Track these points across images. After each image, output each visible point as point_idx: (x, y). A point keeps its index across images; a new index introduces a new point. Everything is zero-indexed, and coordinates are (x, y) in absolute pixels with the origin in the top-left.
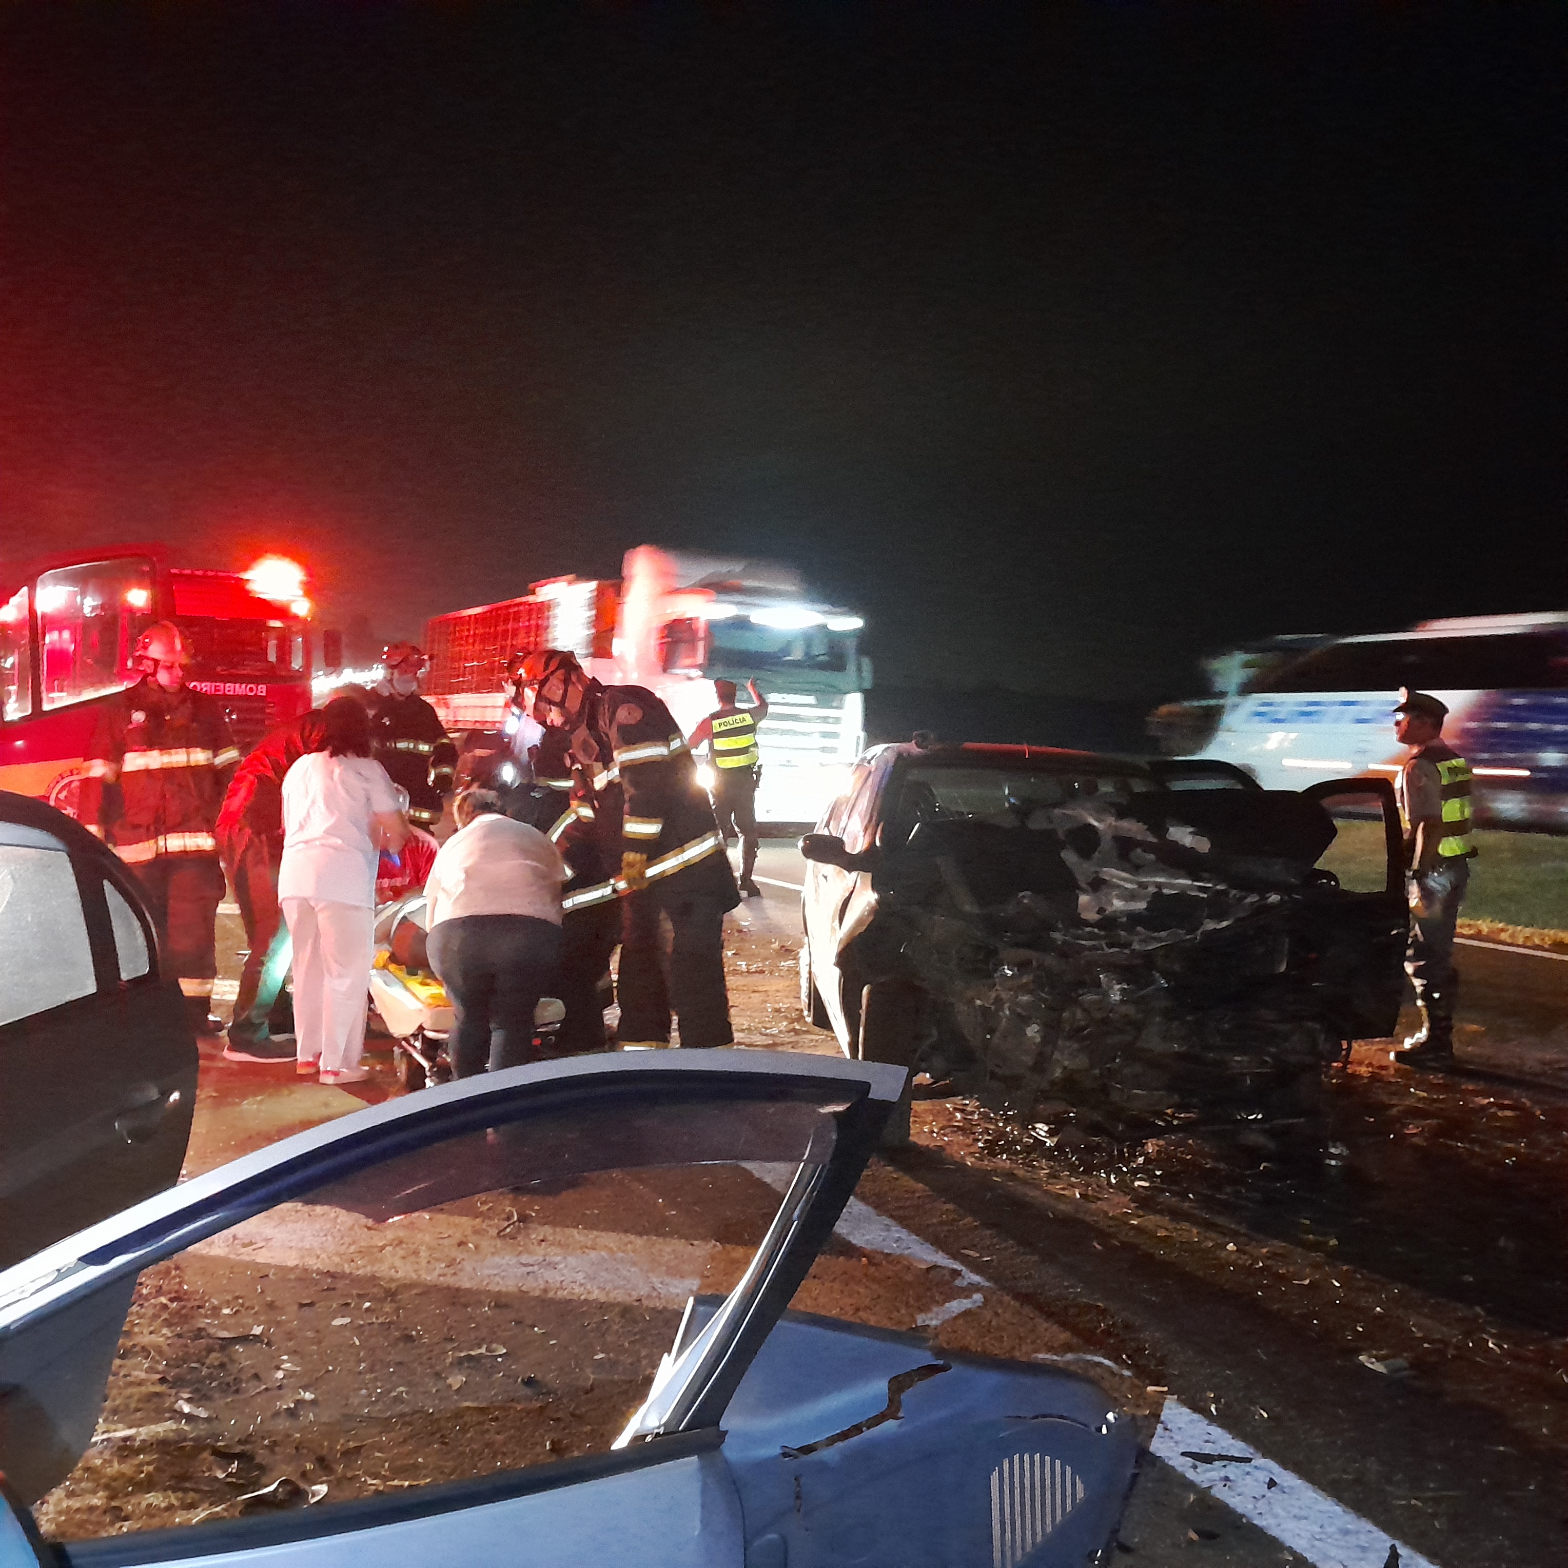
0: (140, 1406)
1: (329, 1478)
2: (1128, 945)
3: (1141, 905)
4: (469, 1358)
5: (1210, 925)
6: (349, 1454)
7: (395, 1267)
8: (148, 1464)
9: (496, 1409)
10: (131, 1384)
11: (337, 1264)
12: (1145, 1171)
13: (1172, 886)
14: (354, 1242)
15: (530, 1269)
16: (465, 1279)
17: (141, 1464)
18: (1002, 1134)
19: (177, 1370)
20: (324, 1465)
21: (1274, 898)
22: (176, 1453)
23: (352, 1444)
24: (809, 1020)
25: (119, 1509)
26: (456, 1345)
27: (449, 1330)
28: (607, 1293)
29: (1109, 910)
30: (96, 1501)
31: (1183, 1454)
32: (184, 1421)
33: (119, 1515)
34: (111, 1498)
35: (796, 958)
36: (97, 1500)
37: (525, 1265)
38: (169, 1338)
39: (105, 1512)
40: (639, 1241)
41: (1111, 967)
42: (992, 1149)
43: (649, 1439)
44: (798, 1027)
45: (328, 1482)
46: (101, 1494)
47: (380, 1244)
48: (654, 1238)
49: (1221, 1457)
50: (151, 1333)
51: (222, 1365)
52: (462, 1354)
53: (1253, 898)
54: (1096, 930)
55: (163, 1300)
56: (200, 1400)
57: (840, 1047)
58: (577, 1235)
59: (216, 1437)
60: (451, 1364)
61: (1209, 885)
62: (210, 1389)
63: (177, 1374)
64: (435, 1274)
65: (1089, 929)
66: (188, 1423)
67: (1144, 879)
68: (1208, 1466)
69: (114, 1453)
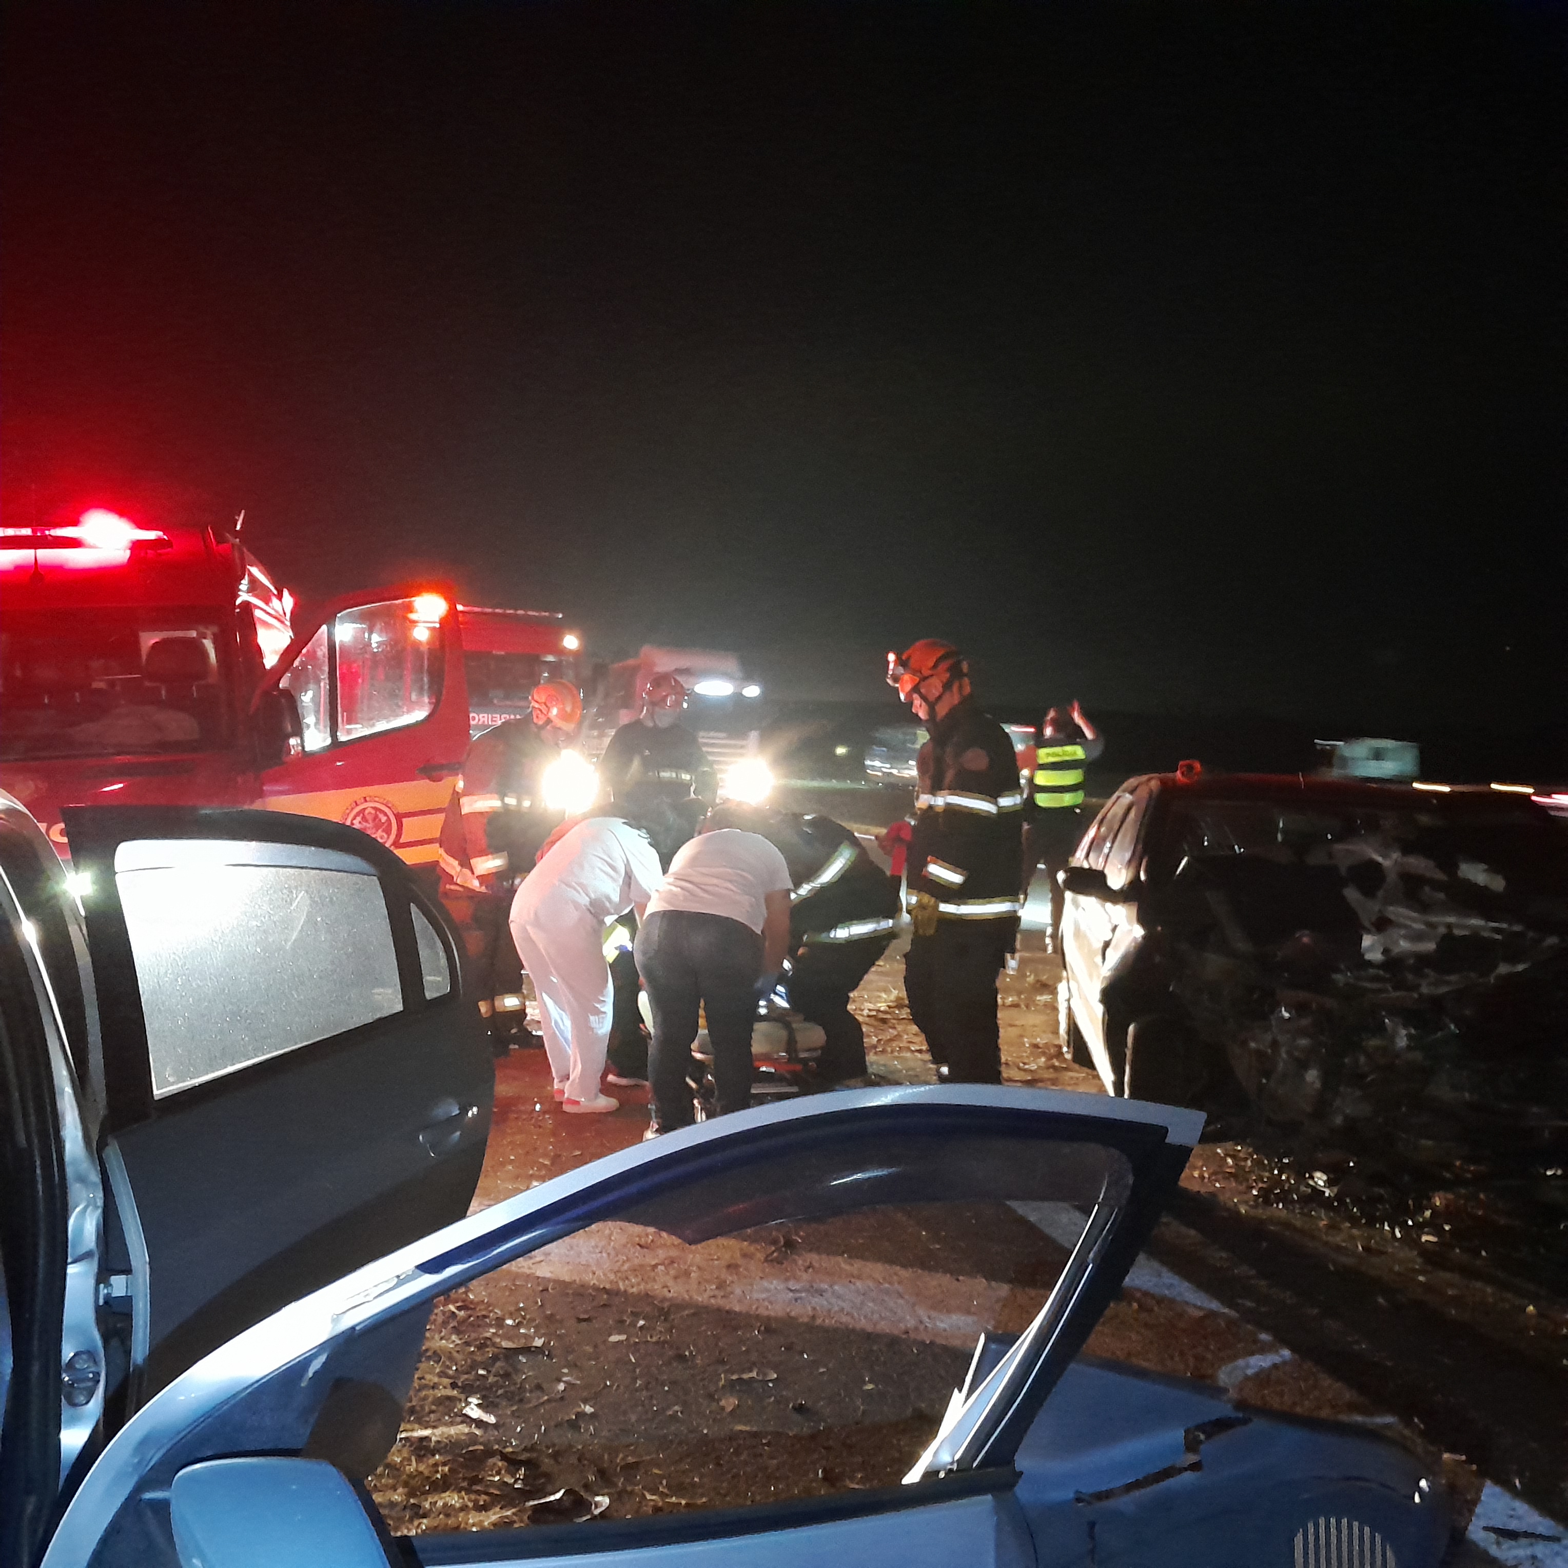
0: (434, 1407)
1: (610, 1491)
2: (1416, 987)
4: (741, 1381)
5: (1503, 969)
6: (630, 1469)
7: (667, 1287)
8: (444, 1464)
9: (769, 1433)
10: (425, 1387)
11: (611, 1282)
12: (1433, 1225)
13: (1464, 927)
14: (628, 1260)
15: (798, 1295)
16: (736, 1302)
17: (436, 1465)
18: (1278, 1182)
19: (466, 1376)
20: (605, 1479)
22: (468, 1456)
23: (630, 1459)
24: (1068, 1056)
25: (417, 1507)
26: (728, 1367)
27: (720, 1353)
28: (875, 1325)
29: (1396, 950)
30: (396, 1498)
31: (1486, 1529)
32: (473, 1426)
33: (418, 1513)
34: (411, 1494)
35: (1054, 992)
37: (792, 1291)
38: (457, 1345)
39: (405, 1507)
40: (905, 1273)
42: (1266, 1197)
43: (942, 1475)
44: (1057, 1064)
45: (609, 1495)
46: (400, 1490)
47: (653, 1263)
48: (920, 1271)
49: (1527, 1535)
50: (442, 1339)
51: (507, 1376)
52: (734, 1378)
54: (1381, 972)
55: (452, 1308)
56: (487, 1407)
57: (1103, 1085)
58: (842, 1263)
59: (502, 1442)
60: (723, 1386)
61: (1505, 926)
62: (498, 1397)
63: (467, 1379)
64: (706, 1296)
65: (1371, 971)
66: (477, 1427)
67: (1434, 919)
68: (1513, 1543)
69: (412, 1452)
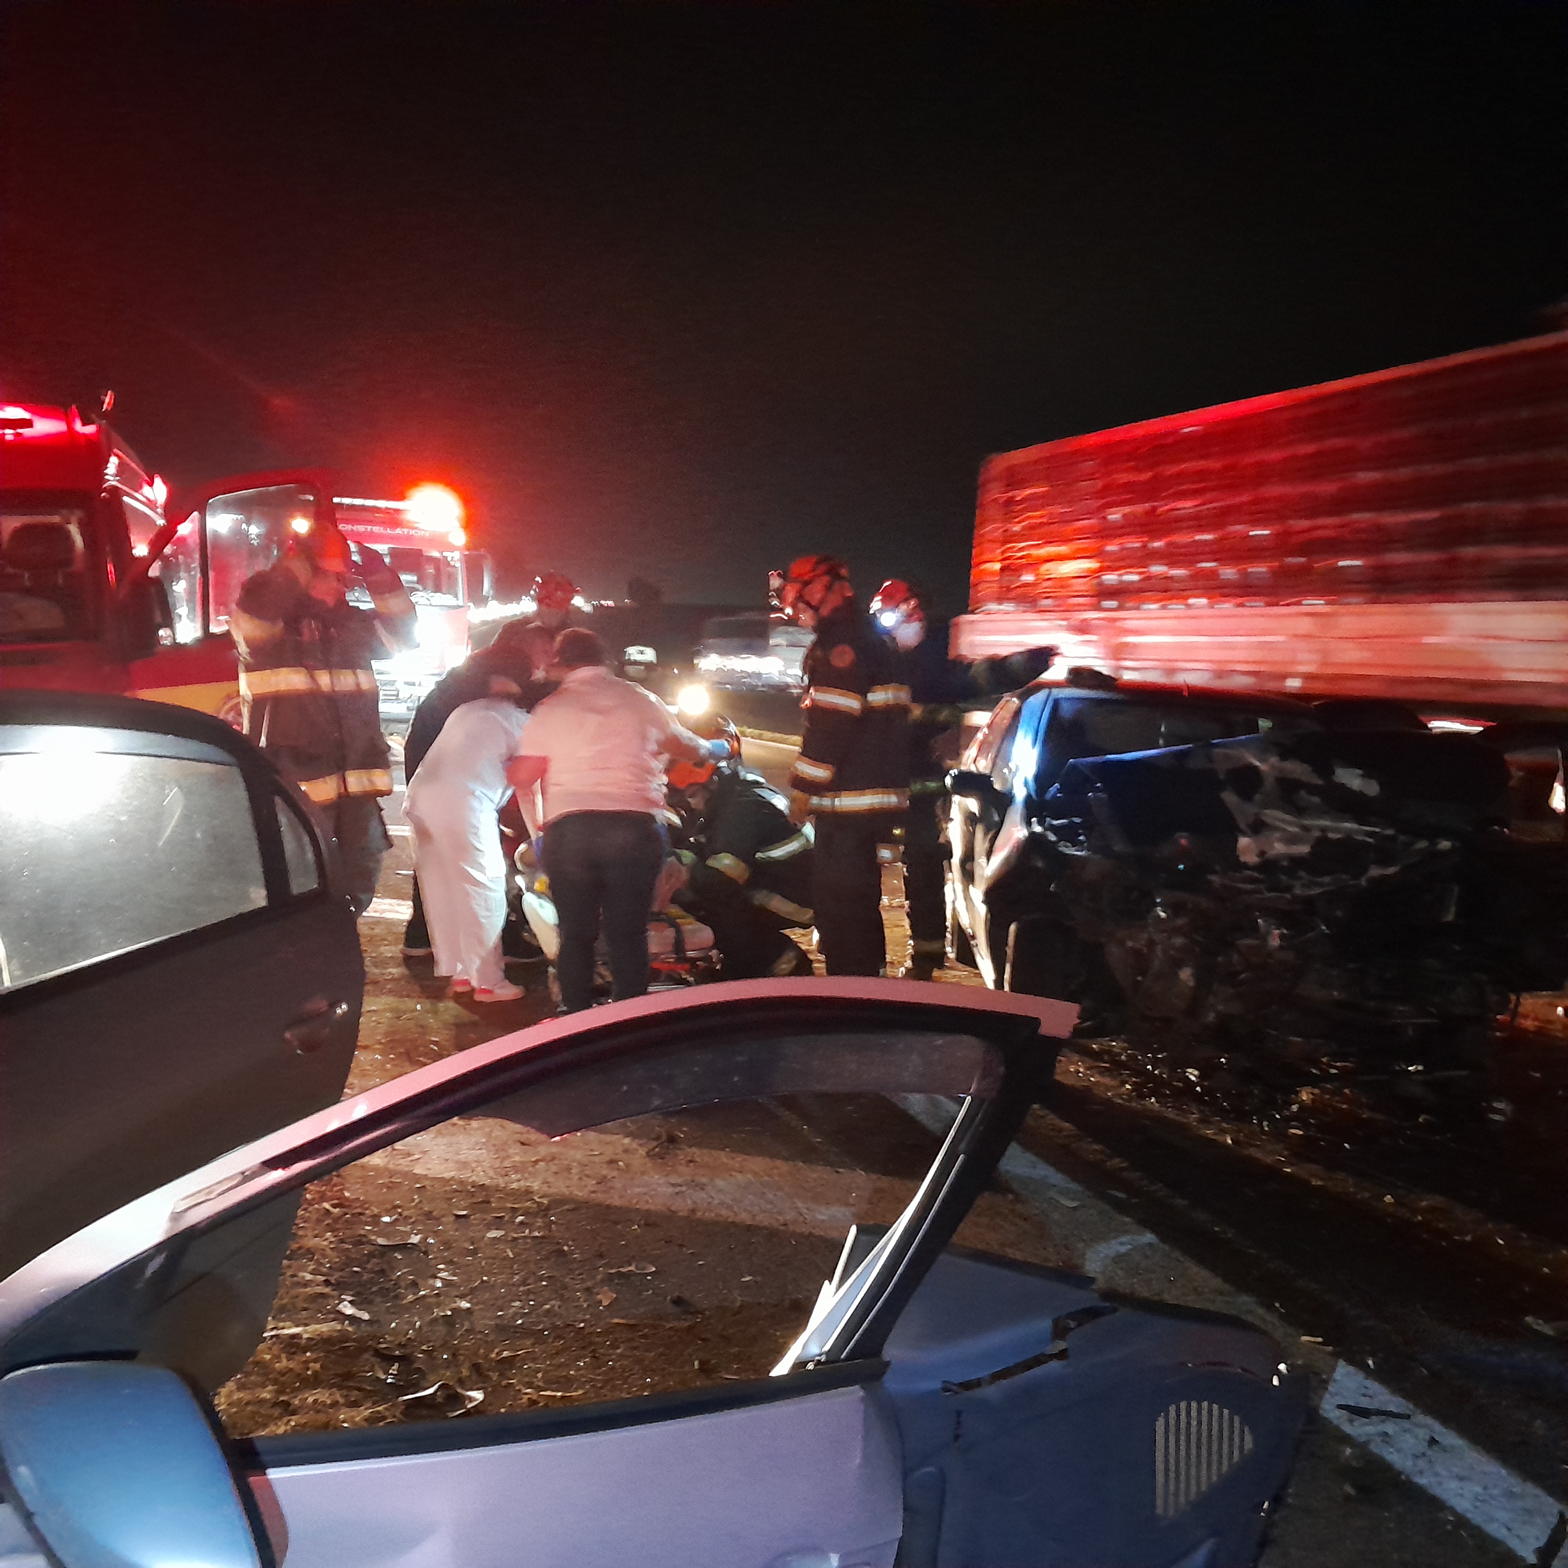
0: (306, 1305)
1: (484, 1385)
2: (1289, 889)
3: (1303, 849)
4: (620, 1275)
5: (1375, 871)
6: (505, 1363)
7: (547, 1183)
8: (315, 1361)
9: (646, 1326)
10: (298, 1284)
11: (492, 1178)
12: (1299, 1119)
13: (1337, 831)
14: (508, 1157)
15: (679, 1189)
16: (616, 1197)
17: (307, 1362)
18: (1151, 1077)
19: (340, 1274)
20: (479, 1376)
21: (1445, 845)
22: (340, 1352)
23: (505, 1354)
25: (287, 1404)
26: (606, 1261)
27: (599, 1246)
28: (754, 1216)
29: (1271, 853)
31: (1340, 1407)
32: (346, 1323)
33: (288, 1409)
34: (280, 1392)
36: (266, 1394)
37: (673, 1185)
38: (332, 1242)
39: (274, 1406)
41: (1268, 911)
42: (1139, 1091)
43: (810, 1366)
45: (483, 1389)
46: (270, 1388)
47: (534, 1159)
48: (800, 1164)
49: (1378, 1412)
50: (316, 1236)
51: (382, 1272)
52: (613, 1271)
53: (1422, 844)
54: (1256, 874)
55: (326, 1205)
56: (361, 1303)
57: (984, 982)
58: (724, 1157)
59: (376, 1338)
60: (601, 1280)
61: (1377, 830)
62: (372, 1293)
63: (341, 1277)
64: (586, 1190)
65: (1248, 872)
66: (350, 1324)
67: (1307, 822)
68: (1366, 1420)
69: (282, 1350)
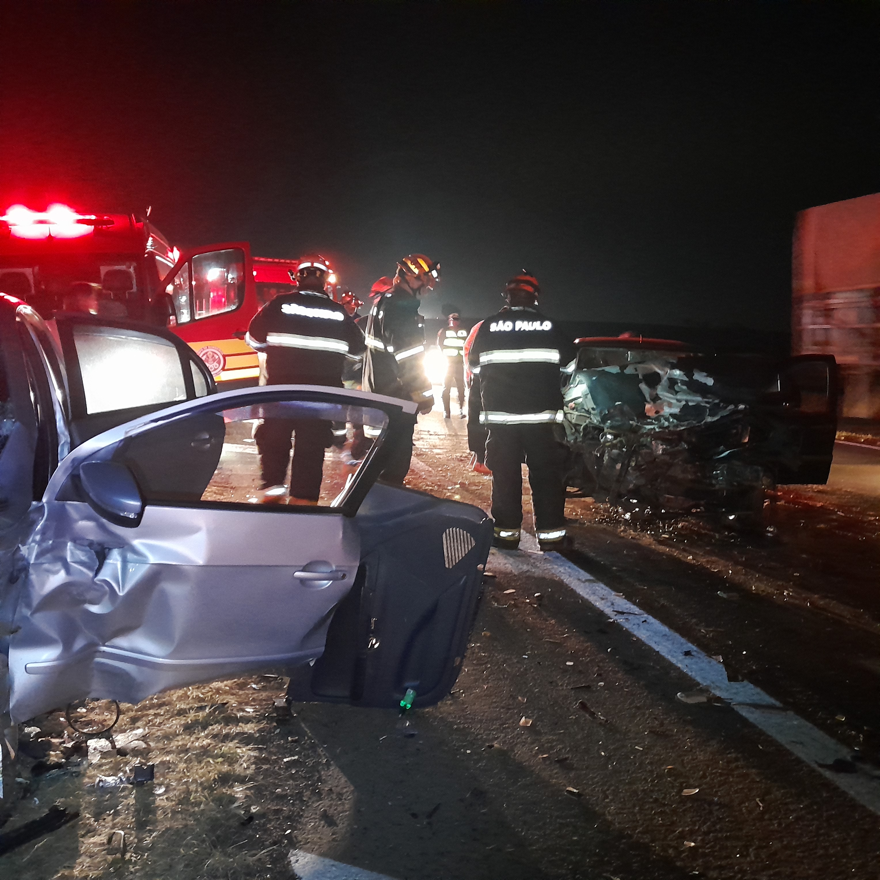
3: (677, 410)
13: (693, 401)
21: (742, 407)
41: (659, 438)
53: (731, 407)
61: (711, 400)
65: (650, 420)
67: (680, 398)
